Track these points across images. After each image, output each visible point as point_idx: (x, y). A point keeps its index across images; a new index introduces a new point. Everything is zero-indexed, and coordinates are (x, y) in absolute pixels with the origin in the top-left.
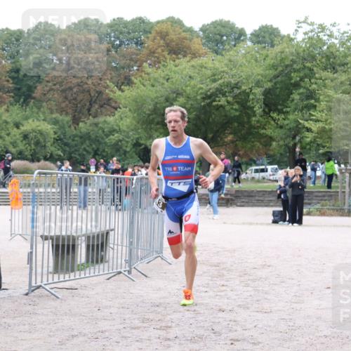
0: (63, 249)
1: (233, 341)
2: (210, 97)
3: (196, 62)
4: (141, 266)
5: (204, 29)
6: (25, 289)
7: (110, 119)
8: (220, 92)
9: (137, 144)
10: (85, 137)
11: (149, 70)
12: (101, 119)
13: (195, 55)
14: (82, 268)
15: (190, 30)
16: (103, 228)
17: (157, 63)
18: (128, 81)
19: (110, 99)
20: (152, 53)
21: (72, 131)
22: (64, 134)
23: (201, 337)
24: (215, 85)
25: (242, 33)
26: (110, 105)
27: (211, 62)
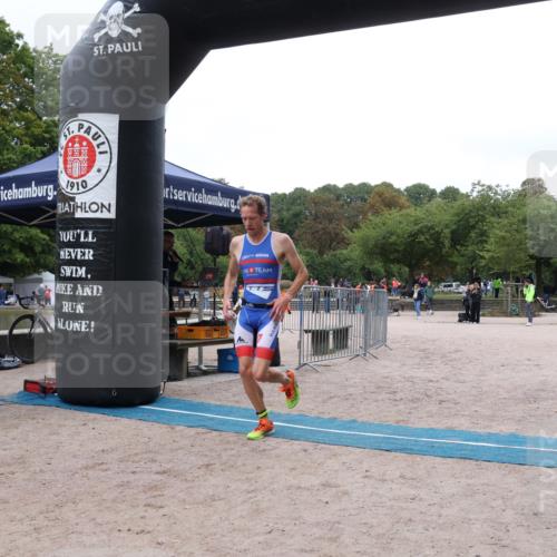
0: (319, 338)
1: (441, 402)
2: (414, 235)
3: (404, 211)
4: (372, 351)
5: (407, 190)
6: (297, 365)
7: (345, 252)
8: (420, 232)
9: (363, 268)
10: (327, 264)
11: (371, 218)
12: (338, 252)
13: (402, 208)
14: (332, 352)
15: (398, 191)
16: (343, 325)
17: (376, 213)
18: (356, 226)
19: (344, 238)
20: (372, 206)
21: (318, 260)
22: (313, 262)
23: (418, 399)
24: (417, 227)
25: (433, 192)
26: (344, 242)
27: (414, 212)
